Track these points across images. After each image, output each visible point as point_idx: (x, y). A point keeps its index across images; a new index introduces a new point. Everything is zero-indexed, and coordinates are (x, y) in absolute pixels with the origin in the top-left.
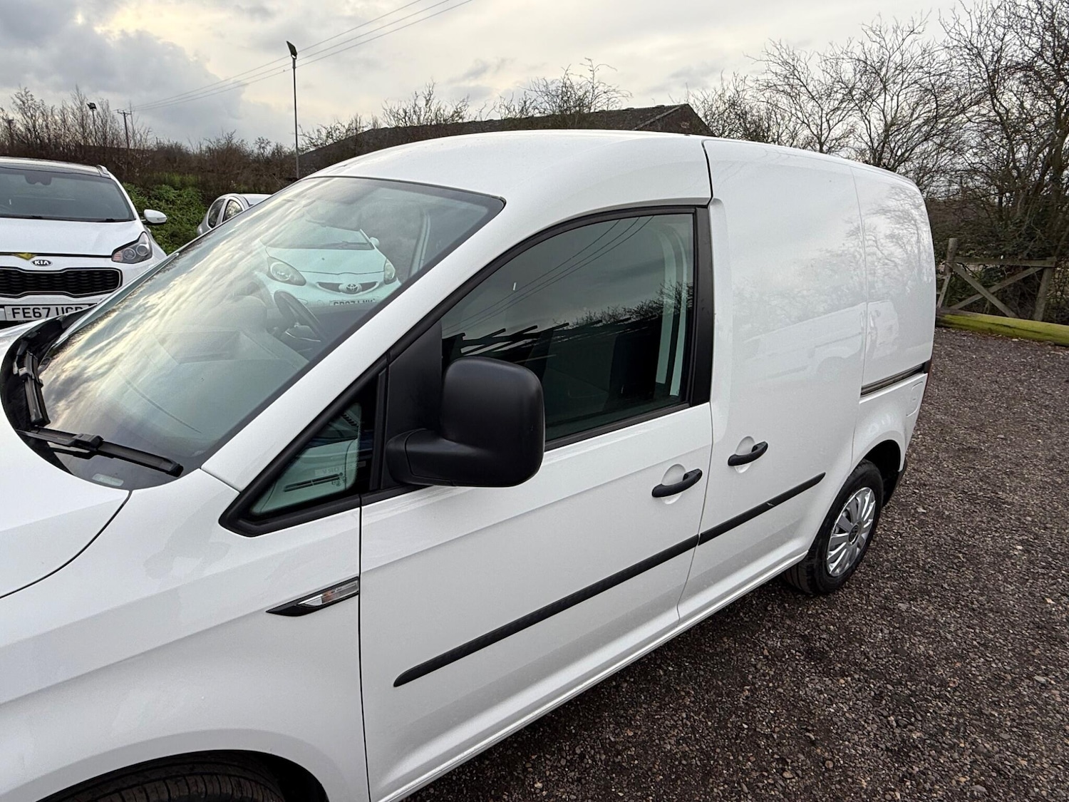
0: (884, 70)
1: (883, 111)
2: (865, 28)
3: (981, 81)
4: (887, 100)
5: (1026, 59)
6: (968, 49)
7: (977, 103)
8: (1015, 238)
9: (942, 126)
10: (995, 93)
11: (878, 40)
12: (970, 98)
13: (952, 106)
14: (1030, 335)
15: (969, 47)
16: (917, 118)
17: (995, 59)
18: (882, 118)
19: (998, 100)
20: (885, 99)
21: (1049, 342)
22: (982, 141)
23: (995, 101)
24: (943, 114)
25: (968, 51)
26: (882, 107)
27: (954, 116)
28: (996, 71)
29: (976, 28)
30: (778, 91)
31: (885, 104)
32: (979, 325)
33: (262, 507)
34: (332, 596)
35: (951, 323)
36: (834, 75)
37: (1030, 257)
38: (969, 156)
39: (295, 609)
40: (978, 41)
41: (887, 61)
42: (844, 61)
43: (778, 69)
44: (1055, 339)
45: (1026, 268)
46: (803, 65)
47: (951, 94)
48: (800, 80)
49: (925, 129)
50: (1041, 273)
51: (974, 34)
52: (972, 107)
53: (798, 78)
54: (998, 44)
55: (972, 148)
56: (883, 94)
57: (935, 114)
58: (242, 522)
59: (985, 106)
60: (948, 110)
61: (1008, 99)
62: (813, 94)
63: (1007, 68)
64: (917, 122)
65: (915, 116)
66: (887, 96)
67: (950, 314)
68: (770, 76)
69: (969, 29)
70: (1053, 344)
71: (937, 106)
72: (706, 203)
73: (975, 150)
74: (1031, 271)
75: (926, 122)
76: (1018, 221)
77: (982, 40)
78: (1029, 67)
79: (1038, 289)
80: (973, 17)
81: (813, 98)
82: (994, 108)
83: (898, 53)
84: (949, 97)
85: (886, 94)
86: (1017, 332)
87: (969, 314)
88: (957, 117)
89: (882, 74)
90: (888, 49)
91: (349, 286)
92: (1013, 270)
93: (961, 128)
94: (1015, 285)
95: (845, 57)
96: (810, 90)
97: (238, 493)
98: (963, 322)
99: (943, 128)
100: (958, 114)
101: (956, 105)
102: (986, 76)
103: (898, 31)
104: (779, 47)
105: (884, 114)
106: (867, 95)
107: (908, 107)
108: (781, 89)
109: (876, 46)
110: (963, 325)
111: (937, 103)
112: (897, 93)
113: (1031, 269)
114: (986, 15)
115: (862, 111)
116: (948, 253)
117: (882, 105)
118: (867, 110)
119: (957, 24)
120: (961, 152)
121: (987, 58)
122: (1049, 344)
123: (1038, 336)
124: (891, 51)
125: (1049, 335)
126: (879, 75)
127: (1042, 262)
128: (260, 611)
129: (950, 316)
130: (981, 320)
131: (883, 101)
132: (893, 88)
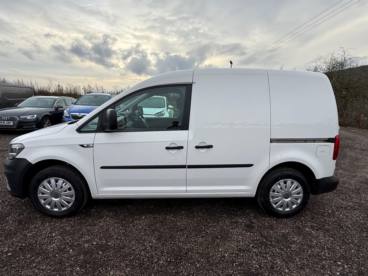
33: (82, 130)
34: (88, 146)
39: (82, 146)
58: (78, 131)
72: (192, 83)
97: (78, 127)
128: (78, 144)
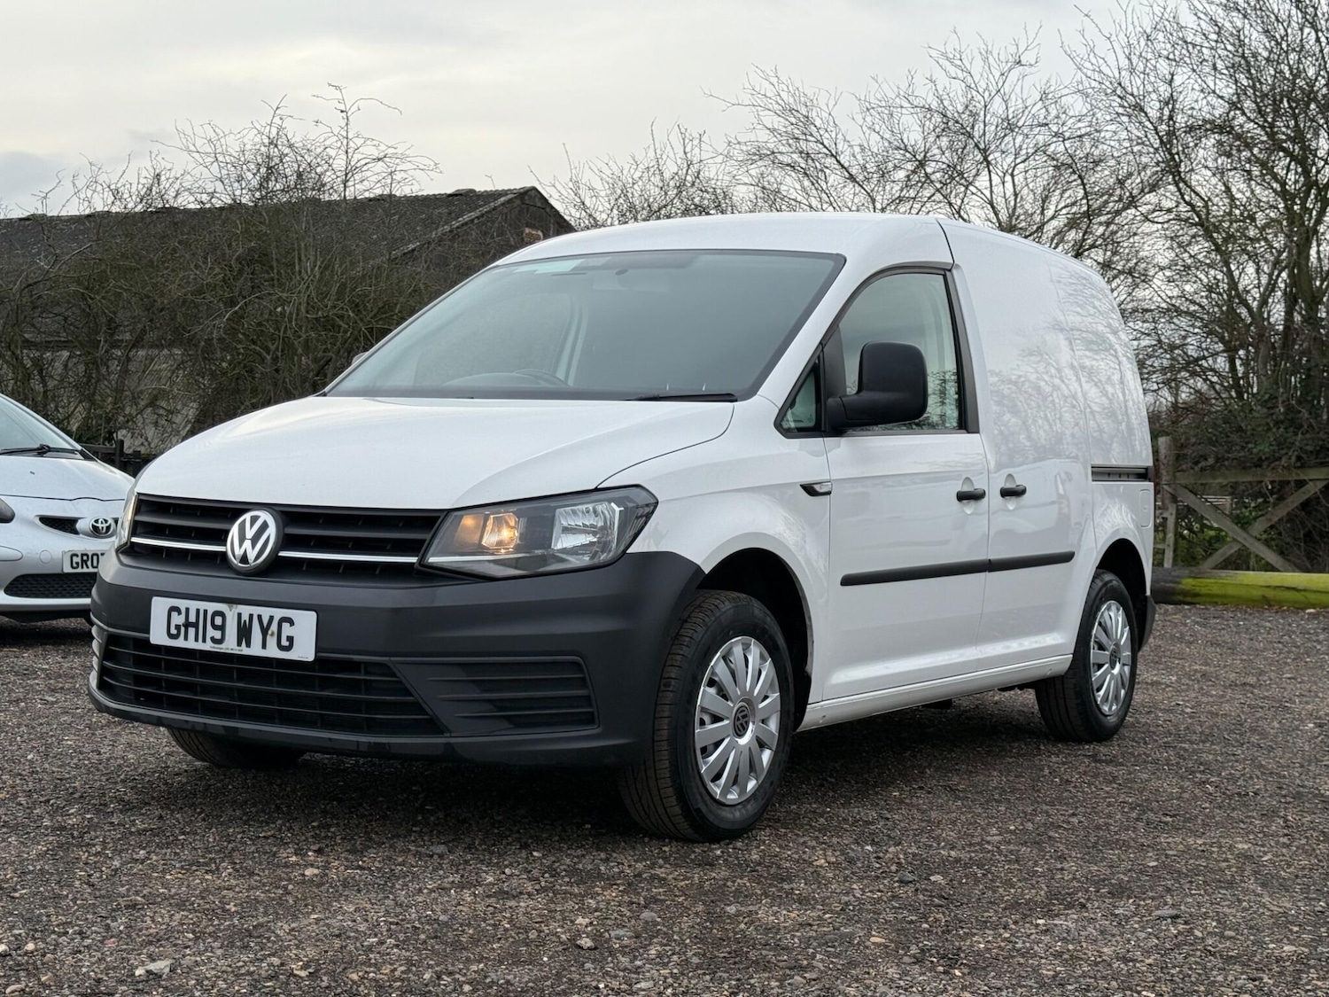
0: (979, 127)
1: (991, 203)
2: (934, 53)
3: (1152, 150)
4: (994, 183)
5: (1217, 113)
6: (1119, 97)
7: (1153, 188)
8: (1269, 429)
9: (1101, 229)
10: (1180, 173)
11: (961, 75)
12: (1138, 180)
13: (1111, 195)
15: (1118, 92)
16: (1053, 218)
17: (1166, 112)
18: (992, 215)
19: (1185, 183)
20: (990, 180)
22: (1177, 256)
23: (1181, 185)
24: (1100, 209)
25: (1119, 100)
26: (989, 196)
27: (1118, 213)
28: (1171, 133)
29: (1124, 63)
30: (783, 165)
31: (991, 192)
32: (1243, 592)
35: (1197, 595)
36: (888, 135)
37: (1302, 464)
38: (1159, 283)
40: (1135, 85)
41: (982, 113)
42: (904, 111)
43: (778, 123)
45: (1301, 484)
46: (825, 115)
47: (1106, 172)
48: (822, 144)
49: (1072, 235)
51: (1123, 73)
52: (1147, 196)
53: (817, 141)
54: (1164, 90)
55: (1162, 269)
56: (986, 172)
57: (1085, 208)
59: (1168, 194)
60: (1106, 202)
61: (1204, 181)
62: (854, 171)
63: (1190, 129)
64: (1054, 223)
65: (1049, 213)
66: (993, 176)
67: (1190, 577)
68: (763, 136)
69: (1113, 63)
71: (1086, 193)
73: (1168, 273)
75: (1072, 224)
76: (1267, 396)
77: (1139, 82)
78: (1224, 127)
80: (1116, 45)
81: (852, 178)
82: (1183, 198)
83: (998, 100)
84: (1102, 178)
85: (990, 172)
86: (1312, 597)
87: (1223, 573)
88: (1124, 214)
89: (976, 134)
90: (981, 90)
91: (97, 521)
92: (1281, 491)
93: (1135, 234)
94: (1291, 518)
95: (906, 104)
96: (846, 165)
98: (1215, 590)
99: (1103, 234)
100: (1125, 209)
101: (1118, 192)
102: (1158, 141)
103: (991, 59)
104: (774, 80)
105: (993, 207)
106: (955, 174)
107: (1031, 195)
108: (786, 159)
109: (958, 87)
110: (1217, 596)
111: (1085, 189)
112: (1010, 171)
114: (1136, 42)
115: (950, 204)
116: (1162, 467)
117: (987, 193)
118: (959, 202)
119: (1092, 54)
120: (1146, 279)
121: (1153, 114)
124: (986, 95)
126: (970, 136)
129: (1190, 581)
130: (1246, 582)
131: (988, 184)
132: (1002, 161)
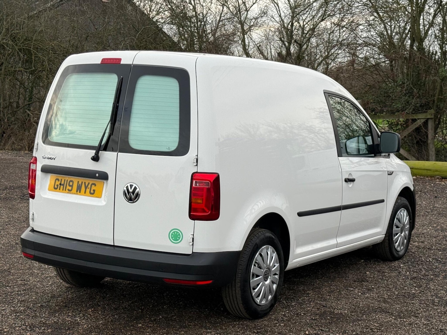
14: (424, 172)
21: (438, 176)
44: (441, 173)
50: (426, 123)
70: (440, 177)
74: (419, 123)
79: (427, 136)
113: (419, 121)
122: (438, 178)
123: (429, 173)
125: (437, 171)
127: (425, 114)
